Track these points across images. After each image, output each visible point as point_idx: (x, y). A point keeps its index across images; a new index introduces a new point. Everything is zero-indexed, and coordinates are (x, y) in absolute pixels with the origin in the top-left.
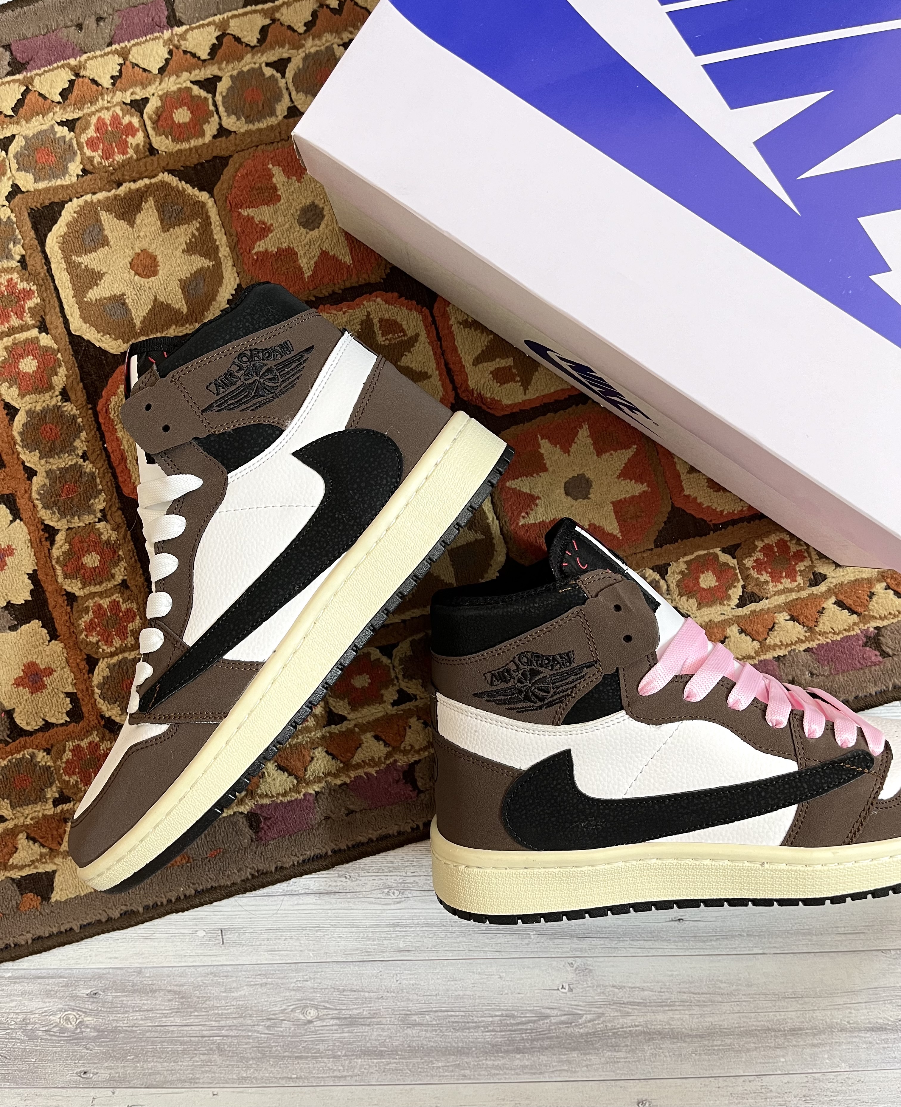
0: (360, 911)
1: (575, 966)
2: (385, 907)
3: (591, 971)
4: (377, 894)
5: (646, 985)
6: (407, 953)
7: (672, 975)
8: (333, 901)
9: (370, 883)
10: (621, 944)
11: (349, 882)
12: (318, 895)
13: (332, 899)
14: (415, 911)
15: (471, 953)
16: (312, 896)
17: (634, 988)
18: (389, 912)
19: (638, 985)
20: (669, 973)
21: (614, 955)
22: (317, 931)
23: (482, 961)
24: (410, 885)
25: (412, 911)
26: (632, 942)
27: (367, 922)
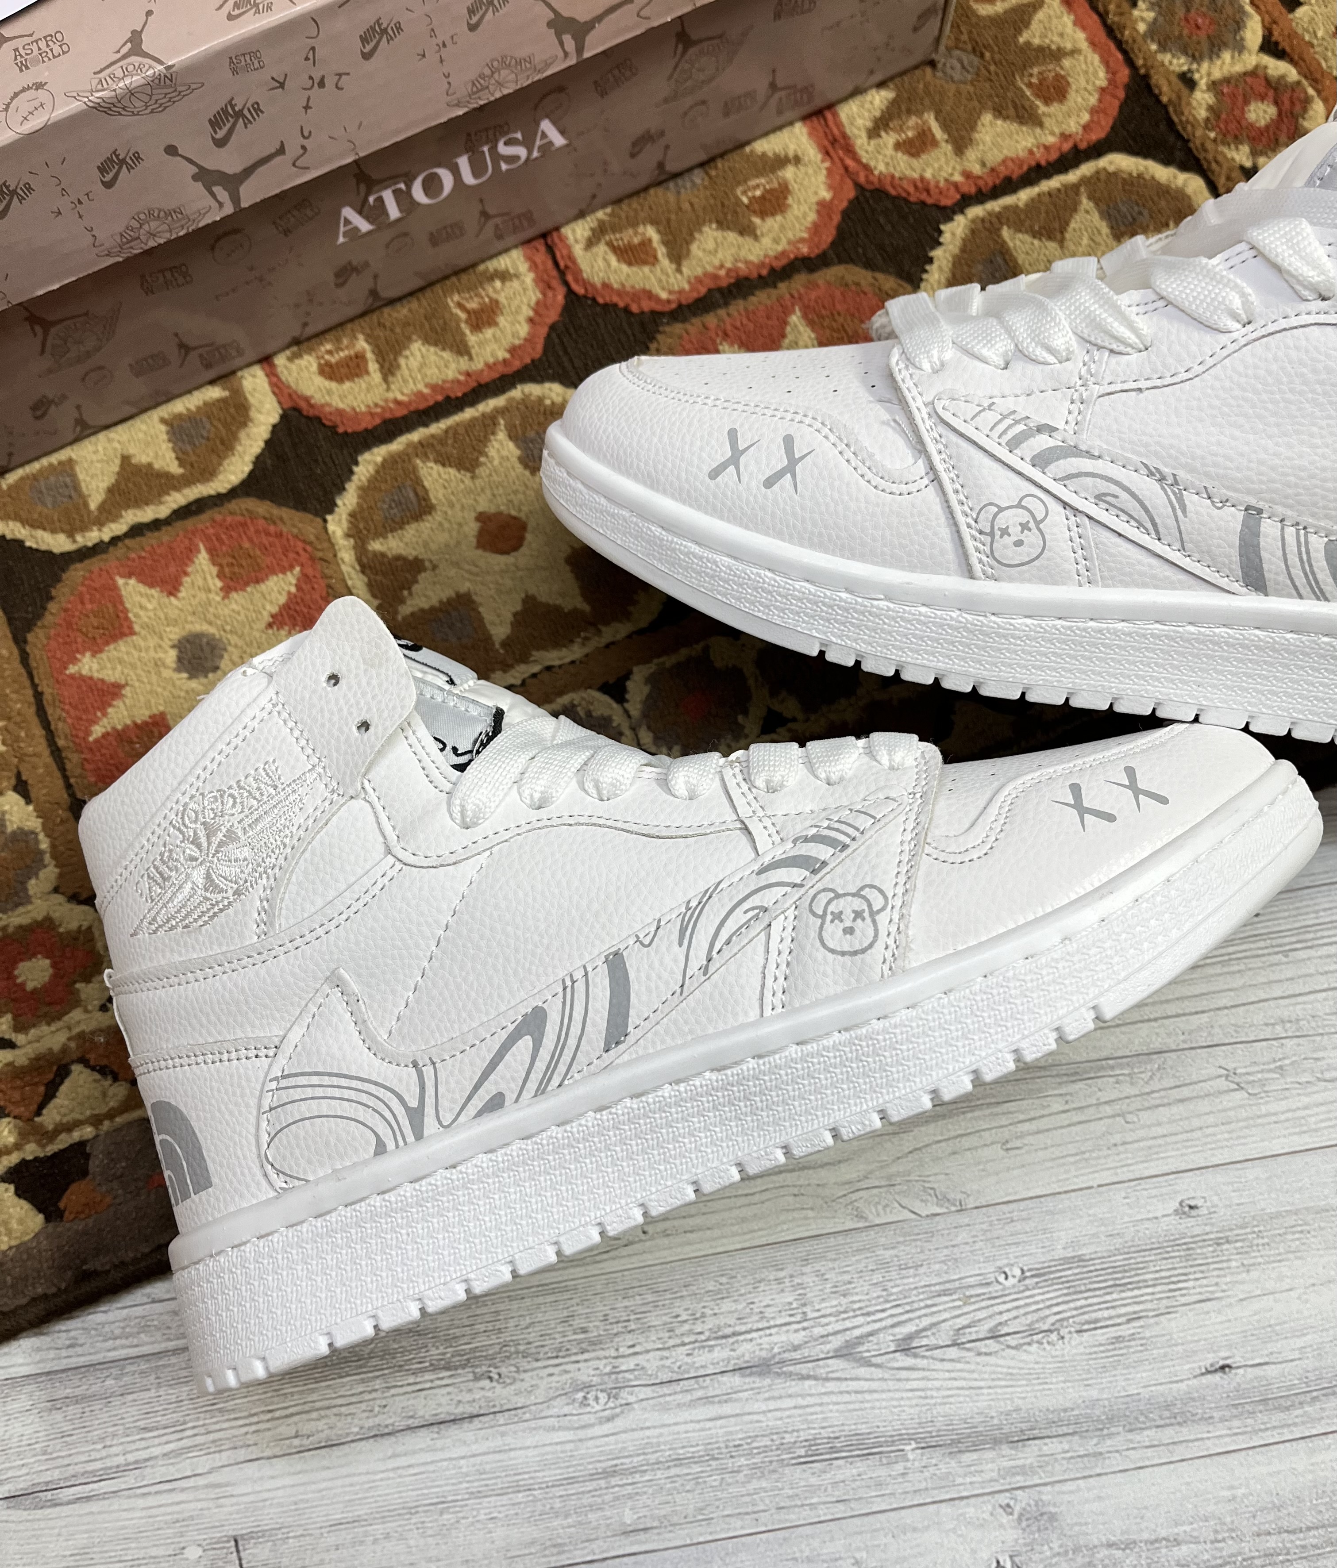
0: (531, 1453)
1: (1017, 1509)
2: (581, 1434)
3: (1053, 1517)
4: (559, 1406)
5: (1181, 1529)
6: (642, 1536)
7: (1234, 1498)
8: (470, 1436)
9: (543, 1384)
10: (1109, 1442)
11: (499, 1387)
12: (435, 1428)
13: (466, 1432)
14: (648, 1433)
15: (783, 1515)
16: (423, 1432)
17: (1156, 1541)
18: (590, 1443)
19: (1163, 1533)
20: (1227, 1494)
21: (1098, 1471)
22: (441, 1513)
23: (808, 1530)
24: (627, 1375)
25: (641, 1434)
26: (1130, 1436)
27: (550, 1475)
